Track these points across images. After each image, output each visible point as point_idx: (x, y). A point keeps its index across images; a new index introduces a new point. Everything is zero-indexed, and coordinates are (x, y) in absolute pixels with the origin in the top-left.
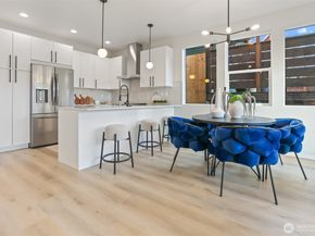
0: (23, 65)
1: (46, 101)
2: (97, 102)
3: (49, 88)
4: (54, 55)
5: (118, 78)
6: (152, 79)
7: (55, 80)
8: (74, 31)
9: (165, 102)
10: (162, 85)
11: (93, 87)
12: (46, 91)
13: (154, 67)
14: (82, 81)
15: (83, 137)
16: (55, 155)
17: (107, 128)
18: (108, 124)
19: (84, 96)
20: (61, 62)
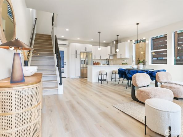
0: (78, 53)
1: (84, 64)
2: (101, 64)
3: (85, 59)
4: (86, 49)
5: (109, 55)
6: (121, 55)
7: (87, 57)
8: (92, 40)
9: (126, 64)
10: (124, 57)
11: (100, 59)
12: (84, 60)
13: (119, 51)
14: (95, 56)
15: (94, 72)
16: (87, 80)
17: (100, 71)
18: (100, 70)
19: (97, 62)
20: (89, 51)
